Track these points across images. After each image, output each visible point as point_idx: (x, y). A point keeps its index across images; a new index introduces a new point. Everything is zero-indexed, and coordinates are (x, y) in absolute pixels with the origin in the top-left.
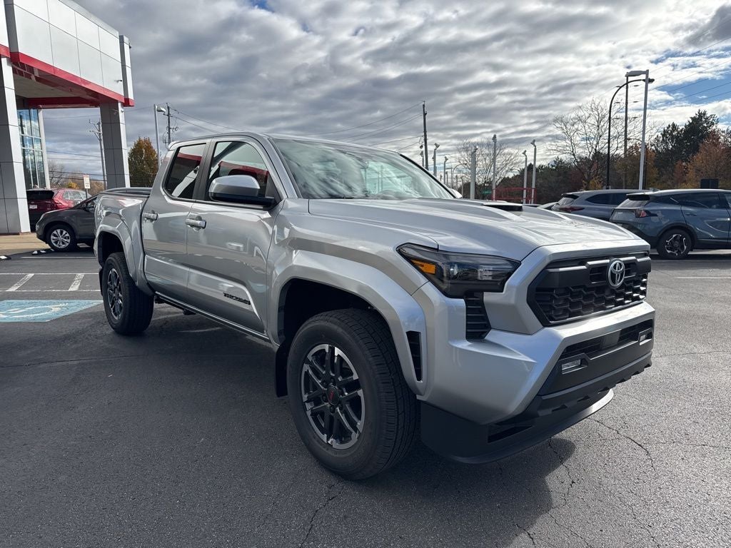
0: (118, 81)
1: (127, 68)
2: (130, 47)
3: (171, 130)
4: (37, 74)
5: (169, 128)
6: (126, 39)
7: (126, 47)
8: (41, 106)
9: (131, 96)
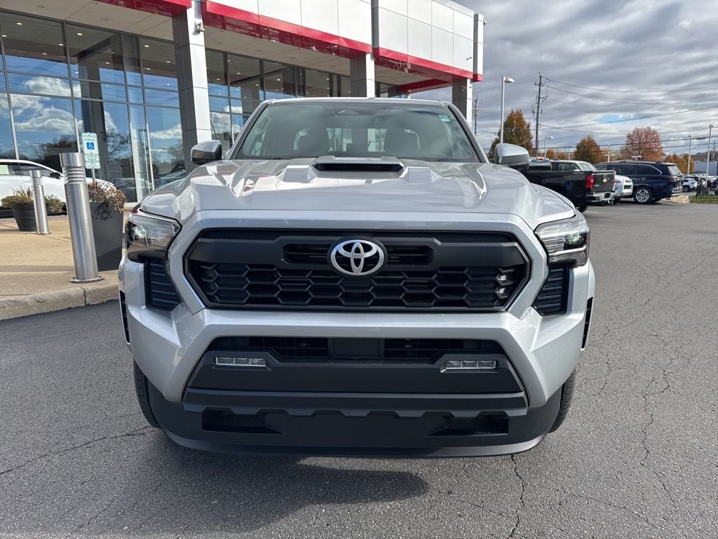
0: (468, 59)
1: (479, 44)
2: (484, 24)
3: (541, 100)
4: (409, 68)
5: (539, 98)
6: (481, 17)
7: (480, 24)
8: (410, 91)
9: (480, 71)
